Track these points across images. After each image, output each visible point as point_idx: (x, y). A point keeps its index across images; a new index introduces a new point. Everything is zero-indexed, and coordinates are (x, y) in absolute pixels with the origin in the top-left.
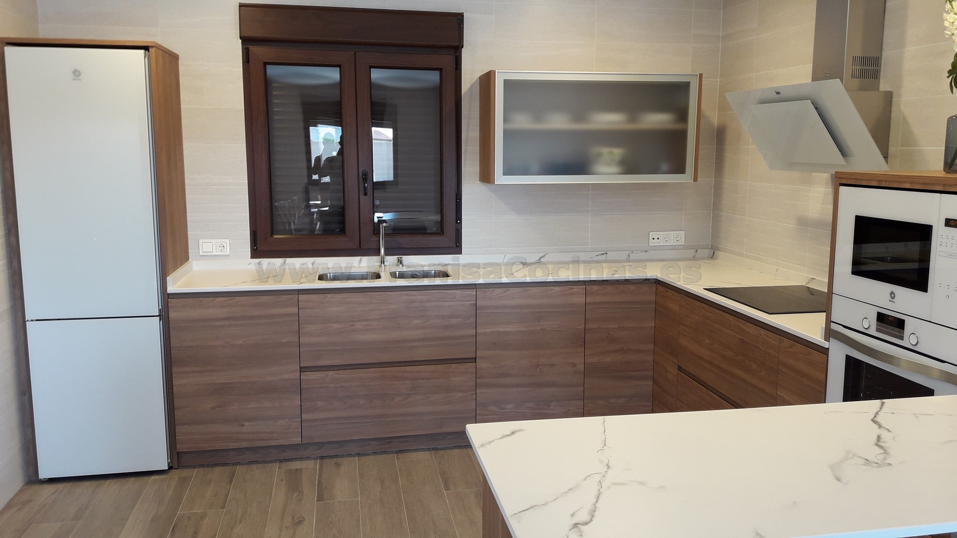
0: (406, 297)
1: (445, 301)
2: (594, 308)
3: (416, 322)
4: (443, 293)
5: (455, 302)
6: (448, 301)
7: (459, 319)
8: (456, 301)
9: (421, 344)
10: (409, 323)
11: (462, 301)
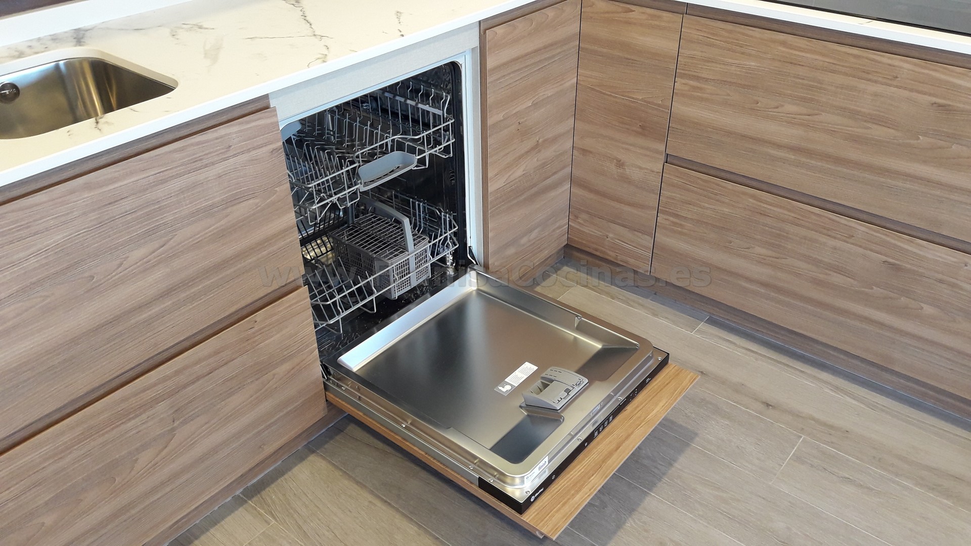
0: (86, 195)
1: (206, 166)
2: (499, 79)
3: (138, 254)
4: (192, 145)
5: (231, 160)
6: (213, 164)
7: (251, 201)
8: (235, 155)
9: (168, 303)
10: (121, 264)
11: (249, 151)
